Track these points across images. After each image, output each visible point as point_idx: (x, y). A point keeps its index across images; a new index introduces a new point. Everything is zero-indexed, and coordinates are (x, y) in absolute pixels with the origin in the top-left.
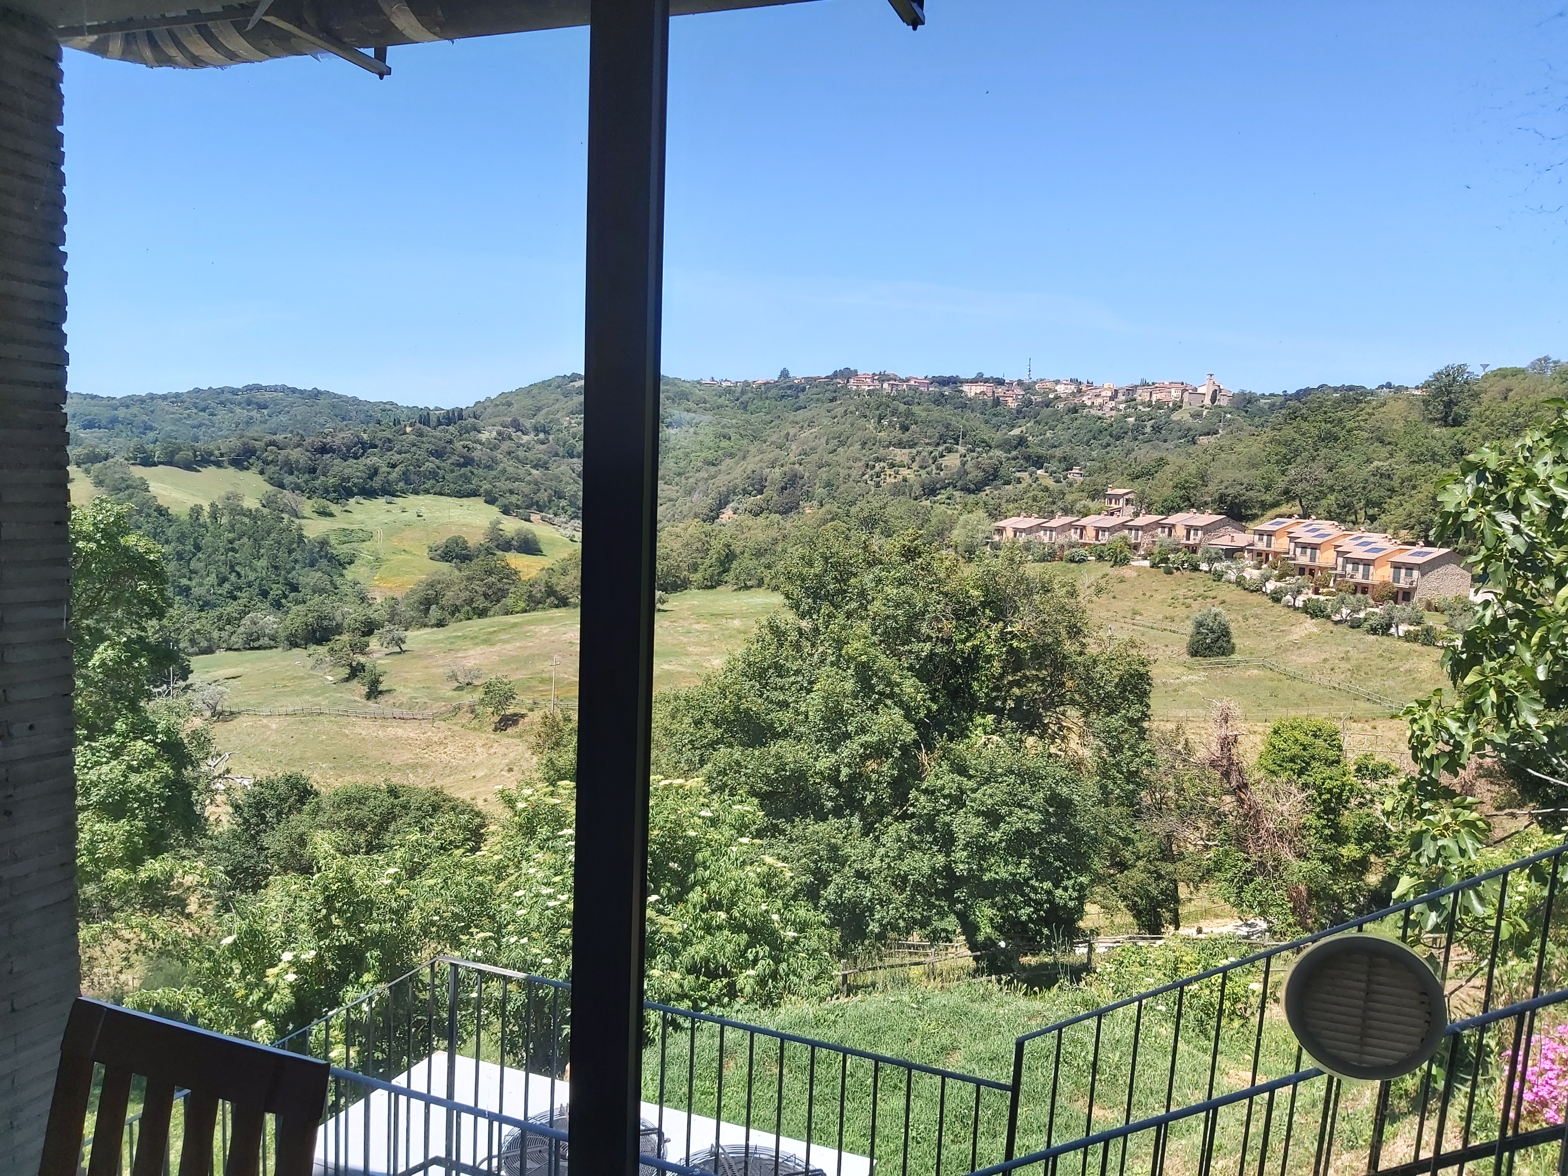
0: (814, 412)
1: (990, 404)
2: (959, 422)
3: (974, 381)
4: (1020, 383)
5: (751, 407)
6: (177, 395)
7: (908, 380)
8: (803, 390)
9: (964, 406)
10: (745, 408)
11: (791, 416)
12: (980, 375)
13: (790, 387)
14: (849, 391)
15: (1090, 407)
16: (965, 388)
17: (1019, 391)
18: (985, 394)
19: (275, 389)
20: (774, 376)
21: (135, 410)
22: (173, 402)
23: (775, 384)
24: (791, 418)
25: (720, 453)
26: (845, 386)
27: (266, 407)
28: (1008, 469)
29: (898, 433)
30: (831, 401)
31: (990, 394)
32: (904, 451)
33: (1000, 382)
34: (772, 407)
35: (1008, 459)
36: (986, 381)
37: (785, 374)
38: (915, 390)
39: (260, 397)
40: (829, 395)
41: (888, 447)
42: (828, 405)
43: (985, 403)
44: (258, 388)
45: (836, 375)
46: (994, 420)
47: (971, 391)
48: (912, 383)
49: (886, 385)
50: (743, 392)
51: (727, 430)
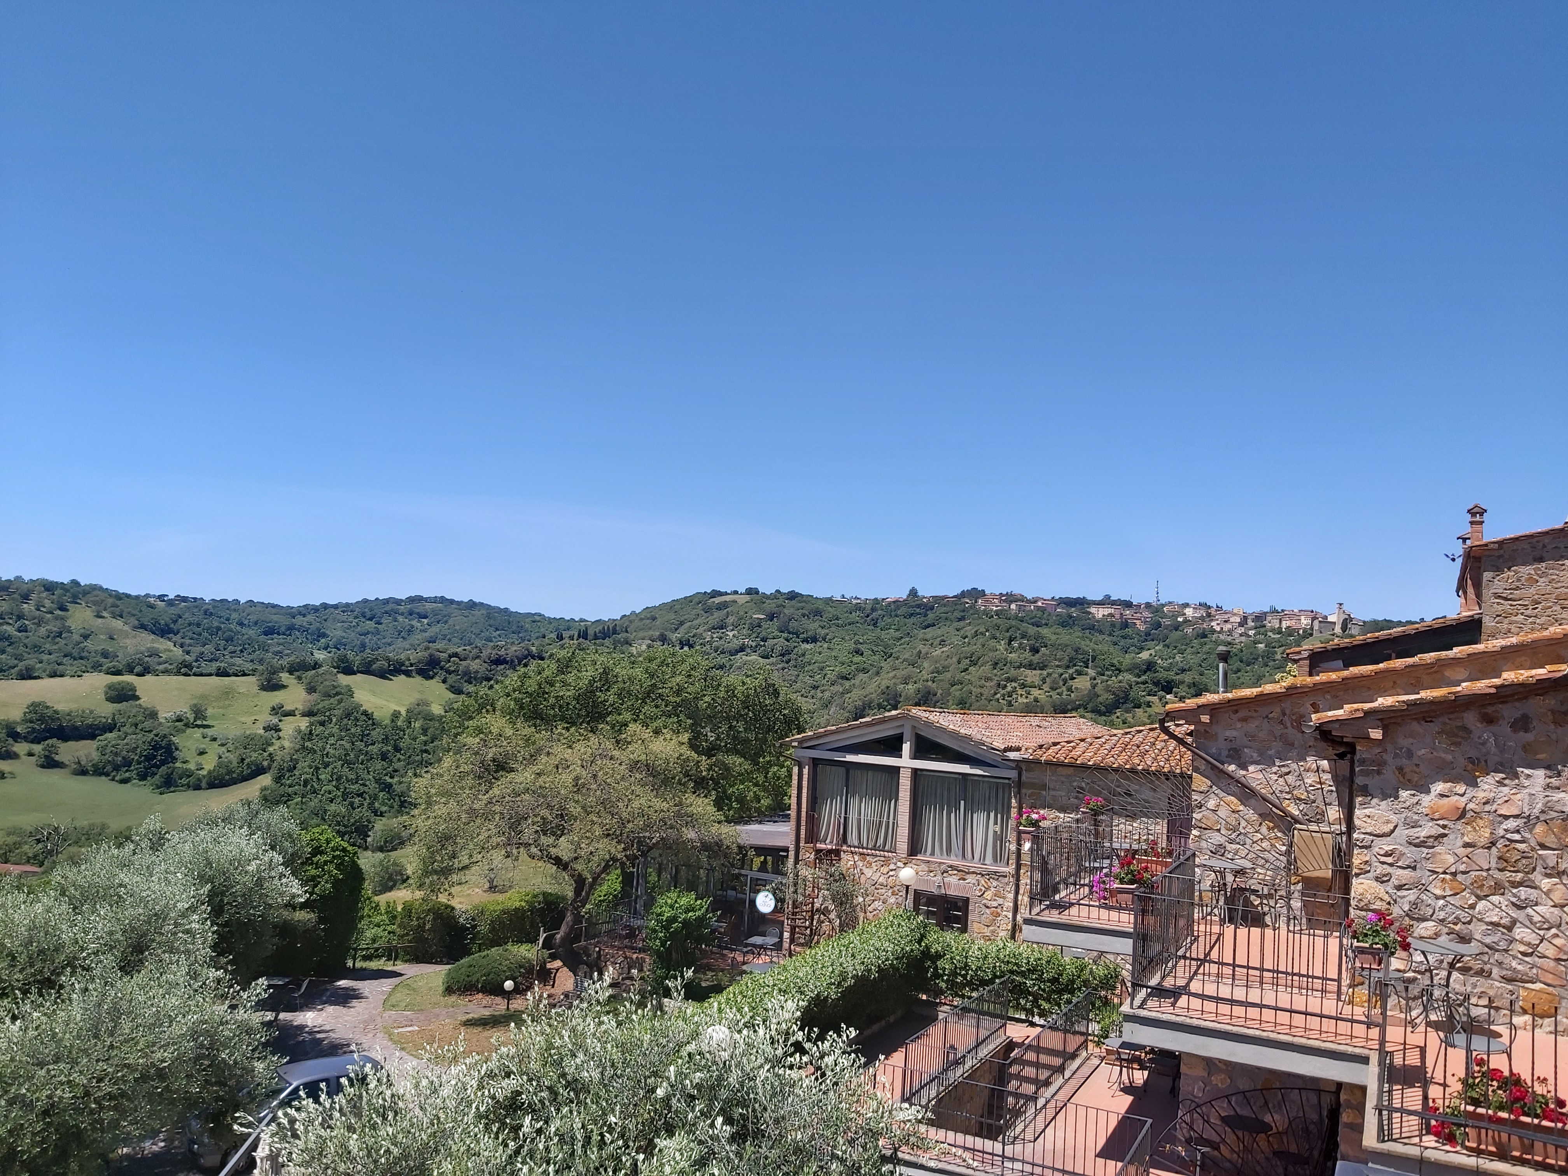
0: (944, 630)
1: (1118, 626)
2: (1088, 646)
3: (1100, 603)
4: (1148, 605)
5: (881, 624)
6: (347, 605)
7: (1035, 601)
8: (932, 608)
9: (1092, 628)
10: (875, 625)
11: (921, 634)
12: (1108, 597)
13: (919, 606)
14: (977, 612)
15: (1219, 633)
16: (1093, 610)
17: (1146, 614)
18: (1113, 616)
19: (435, 600)
20: (903, 595)
21: (310, 618)
22: (343, 612)
23: (905, 603)
24: (921, 636)
25: (853, 668)
26: (973, 606)
27: (425, 617)
28: (1139, 693)
29: (1027, 654)
30: (960, 620)
31: (1118, 616)
32: (1034, 672)
33: (1128, 604)
34: (901, 623)
35: (1138, 683)
36: (1114, 603)
37: (913, 592)
38: (1042, 610)
39: (419, 608)
40: (957, 614)
41: (1019, 668)
42: (956, 624)
43: (1113, 625)
44: (418, 599)
45: (963, 594)
46: (1122, 643)
47: (1099, 613)
48: (1040, 604)
49: (1013, 606)
50: (873, 610)
51: (859, 646)
